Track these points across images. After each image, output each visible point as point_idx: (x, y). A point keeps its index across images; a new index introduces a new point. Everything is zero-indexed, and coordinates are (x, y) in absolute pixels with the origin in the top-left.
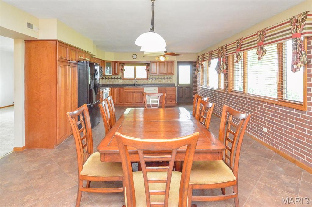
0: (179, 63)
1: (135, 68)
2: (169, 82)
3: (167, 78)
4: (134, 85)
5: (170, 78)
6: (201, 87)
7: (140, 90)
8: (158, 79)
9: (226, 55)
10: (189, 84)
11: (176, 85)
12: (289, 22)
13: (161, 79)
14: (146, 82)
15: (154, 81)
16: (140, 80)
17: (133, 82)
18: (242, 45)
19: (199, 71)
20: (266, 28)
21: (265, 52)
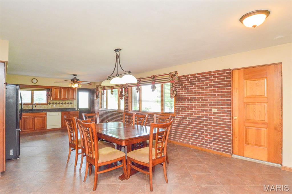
0: (80, 89)
1: (32, 92)
2: (70, 106)
3: (68, 103)
4: (32, 110)
5: (71, 103)
6: (100, 110)
7: (41, 115)
8: (59, 103)
9: (128, 87)
10: (88, 108)
11: (76, 110)
12: (168, 74)
13: (62, 104)
14: (46, 107)
15: (55, 106)
16: (39, 105)
17: (30, 107)
18: (140, 82)
19: (98, 97)
20: (156, 75)
21: (155, 88)
